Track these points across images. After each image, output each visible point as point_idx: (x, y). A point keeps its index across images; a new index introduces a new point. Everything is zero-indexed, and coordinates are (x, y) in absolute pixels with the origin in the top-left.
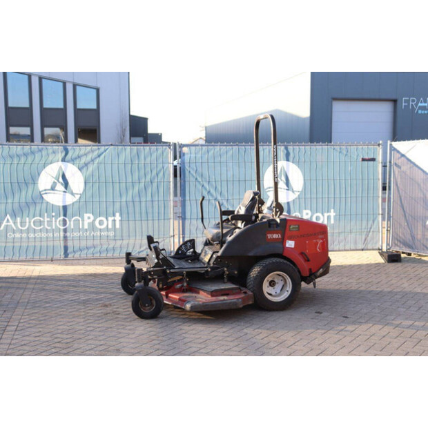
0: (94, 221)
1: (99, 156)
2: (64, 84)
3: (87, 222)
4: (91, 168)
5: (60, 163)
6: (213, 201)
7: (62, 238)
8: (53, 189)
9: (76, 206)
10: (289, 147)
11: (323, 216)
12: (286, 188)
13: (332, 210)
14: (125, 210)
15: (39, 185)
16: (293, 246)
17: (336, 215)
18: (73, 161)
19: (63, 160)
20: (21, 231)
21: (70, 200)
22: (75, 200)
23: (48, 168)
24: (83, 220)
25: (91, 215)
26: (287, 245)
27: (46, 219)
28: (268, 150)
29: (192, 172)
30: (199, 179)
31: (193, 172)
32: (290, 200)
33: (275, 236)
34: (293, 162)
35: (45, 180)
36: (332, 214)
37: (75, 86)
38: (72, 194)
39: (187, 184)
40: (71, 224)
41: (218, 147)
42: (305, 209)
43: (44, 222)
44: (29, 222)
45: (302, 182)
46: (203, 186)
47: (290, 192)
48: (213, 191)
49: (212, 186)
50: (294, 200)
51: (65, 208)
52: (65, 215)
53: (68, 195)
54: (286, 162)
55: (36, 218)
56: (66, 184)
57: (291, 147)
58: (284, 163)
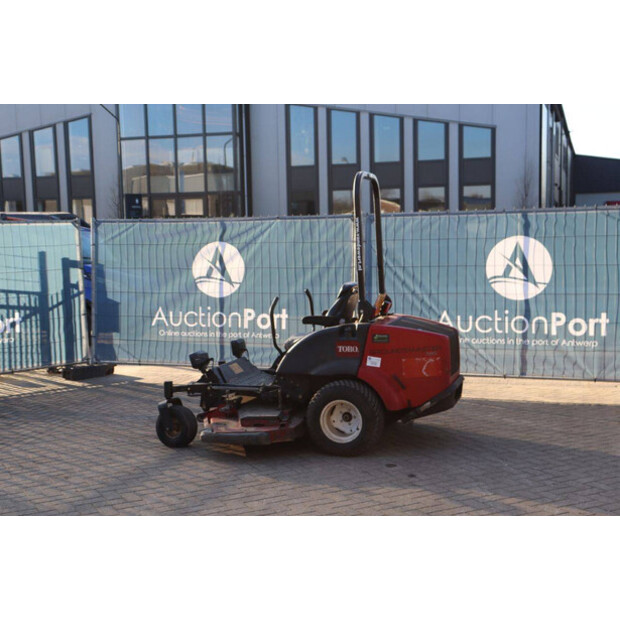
0: (255, 319)
1: (262, 233)
2: (447, 125)
3: (247, 319)
4: (253, 249)
5: (217, 243)
7: (218, 340)
8: (209, 276)
9: (235, 299)
10: (529, 214)
11: (587, 323)
13: (604, 315)
14: (293, 305)
15: (194, 271)
16: (378, 365)
17: (610, 323)
18: (231, 241)
19: (221, 239)
20: (174, 329)
21: (228, 290)
22: (233, 290)
23: (204, 249)
24: (242, 318)
25: (251, 311)
26: (369, 364)
27: (201, 315)
28: (495, 219)
33: (349, 349)
34: (535, 238)
35: (200, 265)
36: (604, 320)
37: (461, 126)
38: (231, 283)
40: (228, 321)
41: (419, 217)
42: (556, 311)
43: (198, 317)
44: (183, 318)
46: (395, 274)
47: (531, 285)
48: (409, 281)
49: (409, 273)
51: (222, 300)
52: (222, 310)
53: (226, 285)
54: (523, 237)
55: (189, 313)
56: (223, 271)
57: (533, 214)
58: (520, 239)
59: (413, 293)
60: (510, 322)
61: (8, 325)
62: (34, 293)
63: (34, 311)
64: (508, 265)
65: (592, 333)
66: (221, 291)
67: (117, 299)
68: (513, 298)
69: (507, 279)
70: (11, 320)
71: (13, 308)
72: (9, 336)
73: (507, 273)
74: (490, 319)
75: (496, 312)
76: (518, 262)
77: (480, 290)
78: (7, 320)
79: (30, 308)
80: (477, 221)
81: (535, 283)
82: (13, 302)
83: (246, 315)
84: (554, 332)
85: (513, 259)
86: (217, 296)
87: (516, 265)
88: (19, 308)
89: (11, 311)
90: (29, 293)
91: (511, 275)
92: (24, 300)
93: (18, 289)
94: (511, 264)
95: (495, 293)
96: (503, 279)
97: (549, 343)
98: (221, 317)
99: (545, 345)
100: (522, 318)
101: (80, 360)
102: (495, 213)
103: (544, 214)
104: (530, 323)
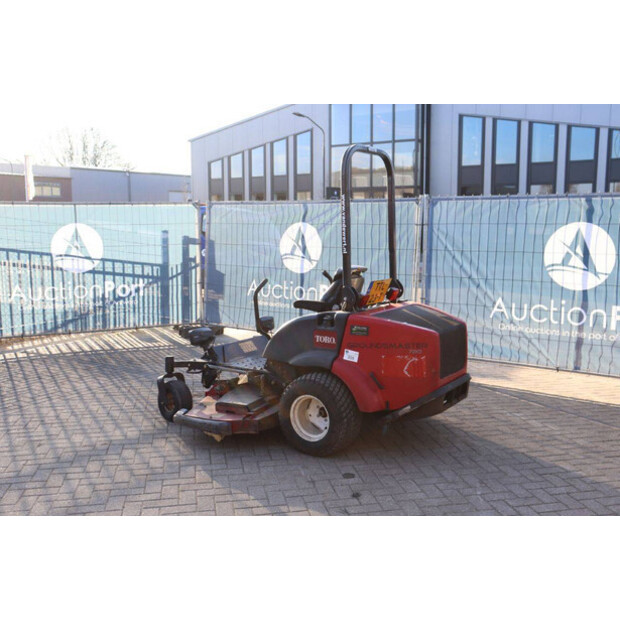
4: (329, 229)
5: (301, 224)
6: (466, 280)
10: (594, 199)
12: (582, 266)
16: (356, 360)
19: (304, 220)
24: (318, 293)
26: (346, 357)
27: (286, 288)
29: (441, 236)
30: (450, 248)
31: (442, 238)
33: (326, 339)
34: (599, 225)
38: (310, 260)
39: (434, 253)
41: (480, 201)
43: (283, 290)
46: (454, 257)
48: (466, 266)
49: (466, 257)
51: (302, 275)
52: (302, 285)
54: (586, 223)
55: (276, 286)
56: (304, 250)
57: (598, 199)
58: (583, 225)
59: (470, 277)
60: (566, 313)
61: (133, 290)
62: (156, 265)
63: (155, 279)
64: (568, 253)
66: (302, 268)
67: (223, 271)
68: (571, 287)
69: (565, 268)
70: (136, 285)
71: (139, 276)
72: (134, 298)
73: (565, 262)
74: (546, 308)
75: (552, 301)
76: (579, 250)
77: (537, 278)
78: (132, 286)
79: (152, 277)
80: (537, 205)
81: (596, 274)
82: (138, 271)
83: (321, 290)
84: (613, 327)
85: (574, 246)
86: (299, 272)
87: (575, 253)
88: (143, 276)
89: (136, 279)
90: (152, 265)
91: (571, 263)
92: (148, 270)
93: (142, 261)
94: (570, 252)
95: (552, 281)
96: (561, 268)
97: (608, 337)
98: (301, 292)
99: (602, 340)
100: (579, 309)
101: (194, 321)
102: (557, 197)
103: (610, 199)
104: (588, 316)
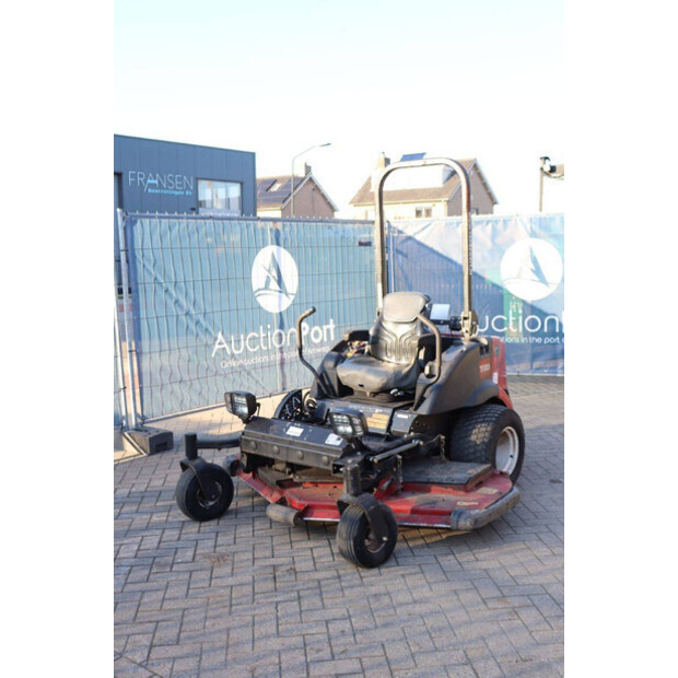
12: (277, 288)
13: (331, 321)
28: (252, 226)
29: (148, 266)
30: (161, 279)
32: (283, 308)
36: (332, 326)
45: (296, 278)
46: (167, 291)
50: (287, 309)
54: (275, 247)
59: (187, 314)
65: (325, 339)
68: (273, 311)
69: (267, 292)
74: (257, 335)
75: (261, 327)
76: (274, 273)
77: (248, 305)
94: (269, 275)
95: (260, 307)
104: (286, 335)
